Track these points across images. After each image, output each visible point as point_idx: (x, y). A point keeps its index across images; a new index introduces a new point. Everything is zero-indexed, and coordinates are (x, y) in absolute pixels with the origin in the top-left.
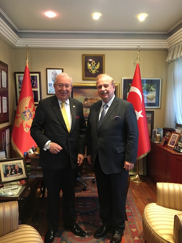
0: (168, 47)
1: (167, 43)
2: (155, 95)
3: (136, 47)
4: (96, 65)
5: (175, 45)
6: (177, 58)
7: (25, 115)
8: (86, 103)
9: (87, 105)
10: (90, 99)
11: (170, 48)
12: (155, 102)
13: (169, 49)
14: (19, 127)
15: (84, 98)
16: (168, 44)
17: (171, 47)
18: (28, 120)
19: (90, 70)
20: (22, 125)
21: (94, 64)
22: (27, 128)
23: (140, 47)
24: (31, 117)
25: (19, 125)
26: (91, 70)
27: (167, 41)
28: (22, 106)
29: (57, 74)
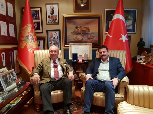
2: (132, 23)
7: (28, 39)
8: (76, 30)
9: (77, 32)
10: (80, 27)
12: (132, 29)
14: (24, 48)
15: (75, 26)
18: (31, 42)
19: (79, 4)
20: (26, 47)
22: (31, 49)
24: (33, 40)
25: (24, 47)
28: (25, 31)
29: (54, 8)
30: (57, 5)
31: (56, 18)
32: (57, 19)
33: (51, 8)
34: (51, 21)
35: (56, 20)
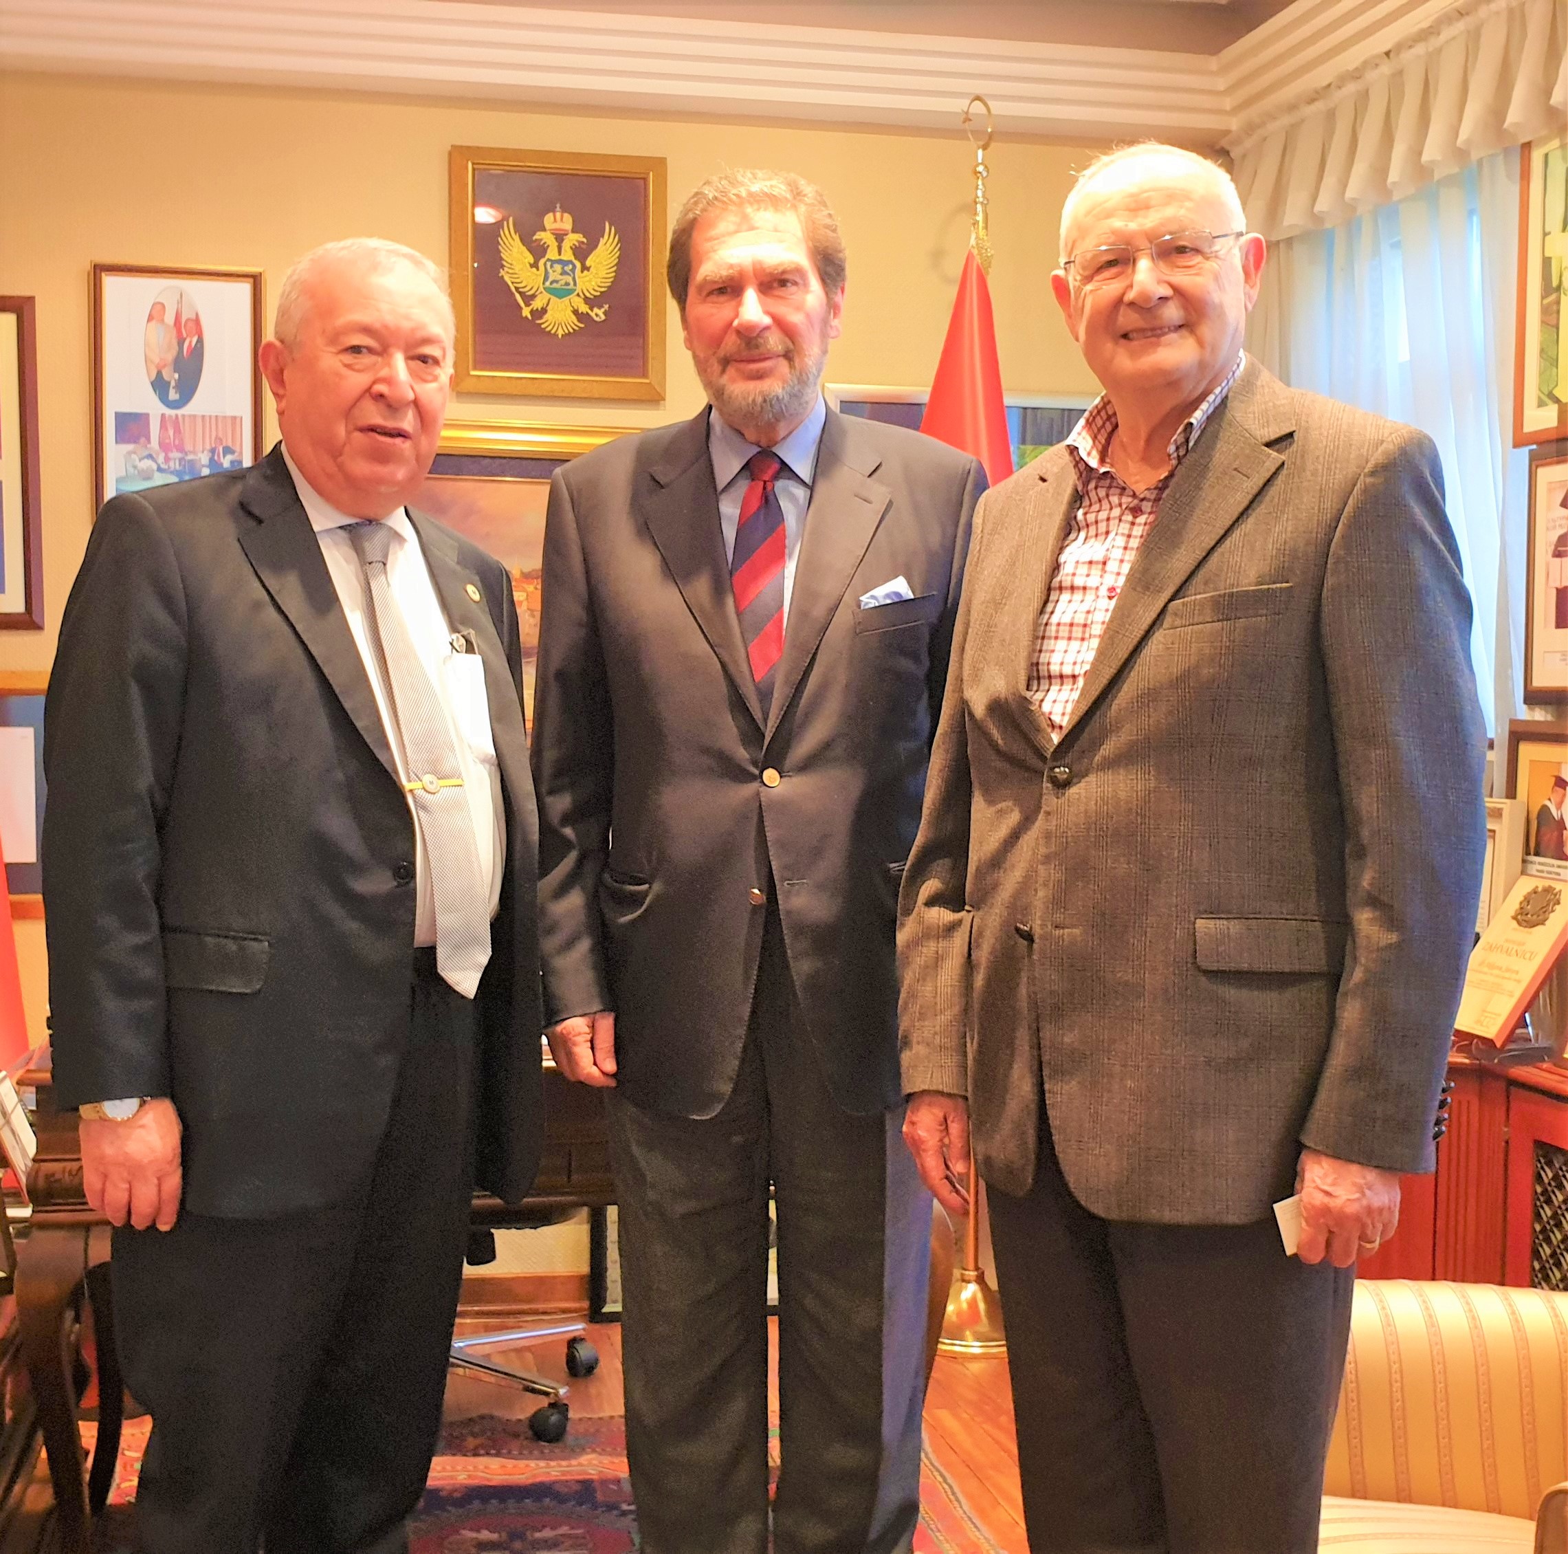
0: (1234, 124)
1: (1221, 84)
3: (960, 105)
4: (582, 253)
5: (1292, 107)
6: (1317, 219)
11: (1250, 129)
13: (1238, 141)
16: (1229, 91)
17: (1262, 124)
19: (528, 299)
21: (567, 245)
23: (997, 107)
26: (538, 304)
27: (1224, 70)
29: (197, 321)
30: (246, 287)
31: (228, 451)
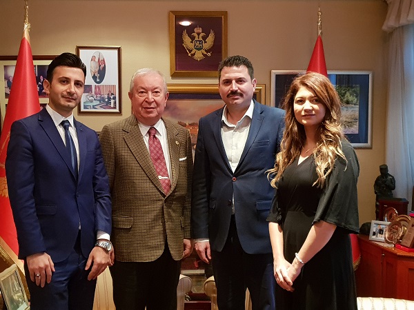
2: (357, 114)
4: (204, 38)
6: (409, 21)
12: (357, 132)
19: (190, 51)
21: (200, 36)
26: (192, 53)
29: (104, 60)
30: (116, 51)
31: (112, 94)
32: (114, 98)
33: (97, 60)
34: (95, 103)
35: (112, 101)
